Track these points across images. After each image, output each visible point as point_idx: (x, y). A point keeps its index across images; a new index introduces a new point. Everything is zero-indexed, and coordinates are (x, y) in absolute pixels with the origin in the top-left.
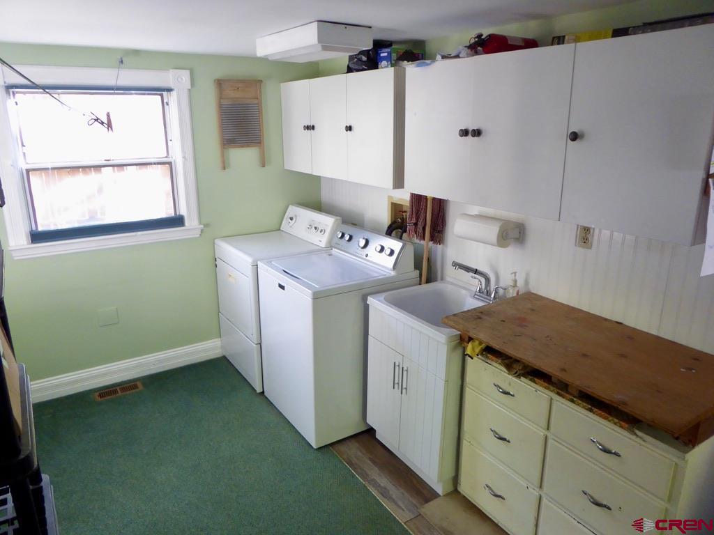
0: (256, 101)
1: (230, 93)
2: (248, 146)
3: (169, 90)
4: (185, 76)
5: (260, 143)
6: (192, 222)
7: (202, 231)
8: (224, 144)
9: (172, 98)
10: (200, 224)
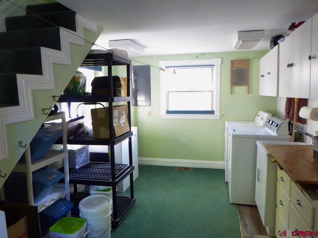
0: (247, 68)
1: (237, 65)
2: (242, 85)
3: (214, 65)
4: (219, 60)
5: (248, 84)
6: (217, 113)
7: (221, 117)
8: (232, 85)
9: (215, 68)
10: (220, 114)
